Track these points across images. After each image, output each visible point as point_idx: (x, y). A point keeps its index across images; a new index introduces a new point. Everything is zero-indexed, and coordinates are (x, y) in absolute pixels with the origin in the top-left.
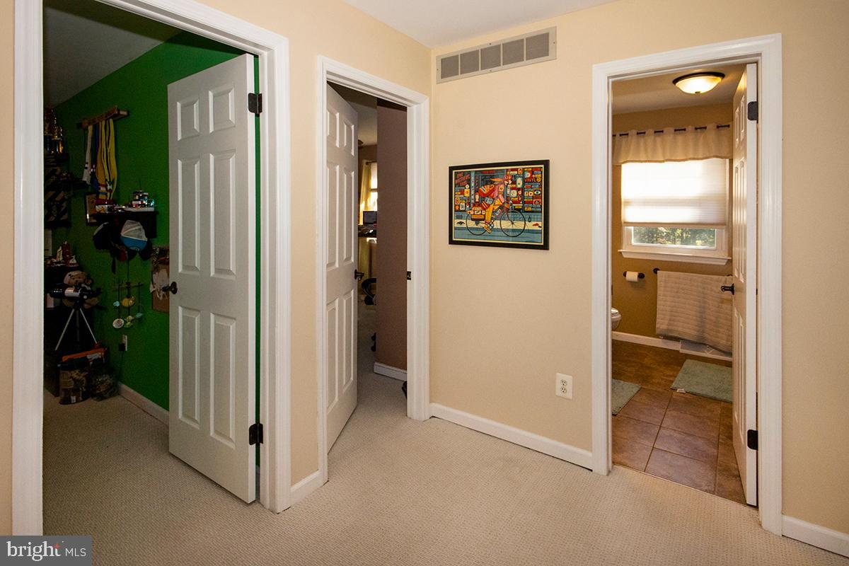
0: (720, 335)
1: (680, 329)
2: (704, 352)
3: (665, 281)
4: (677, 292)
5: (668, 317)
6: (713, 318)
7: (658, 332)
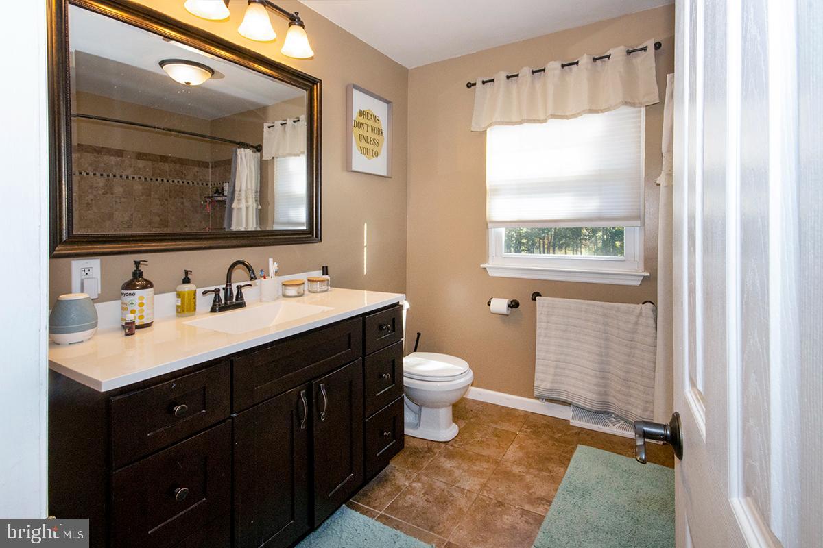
0: (632, 400)
1: (570, 389)
2: (607, 425)
3: (548, 315)
4: (565, 331)
5: (552, 371)
6: (621, 373)
7: (537, 392)
